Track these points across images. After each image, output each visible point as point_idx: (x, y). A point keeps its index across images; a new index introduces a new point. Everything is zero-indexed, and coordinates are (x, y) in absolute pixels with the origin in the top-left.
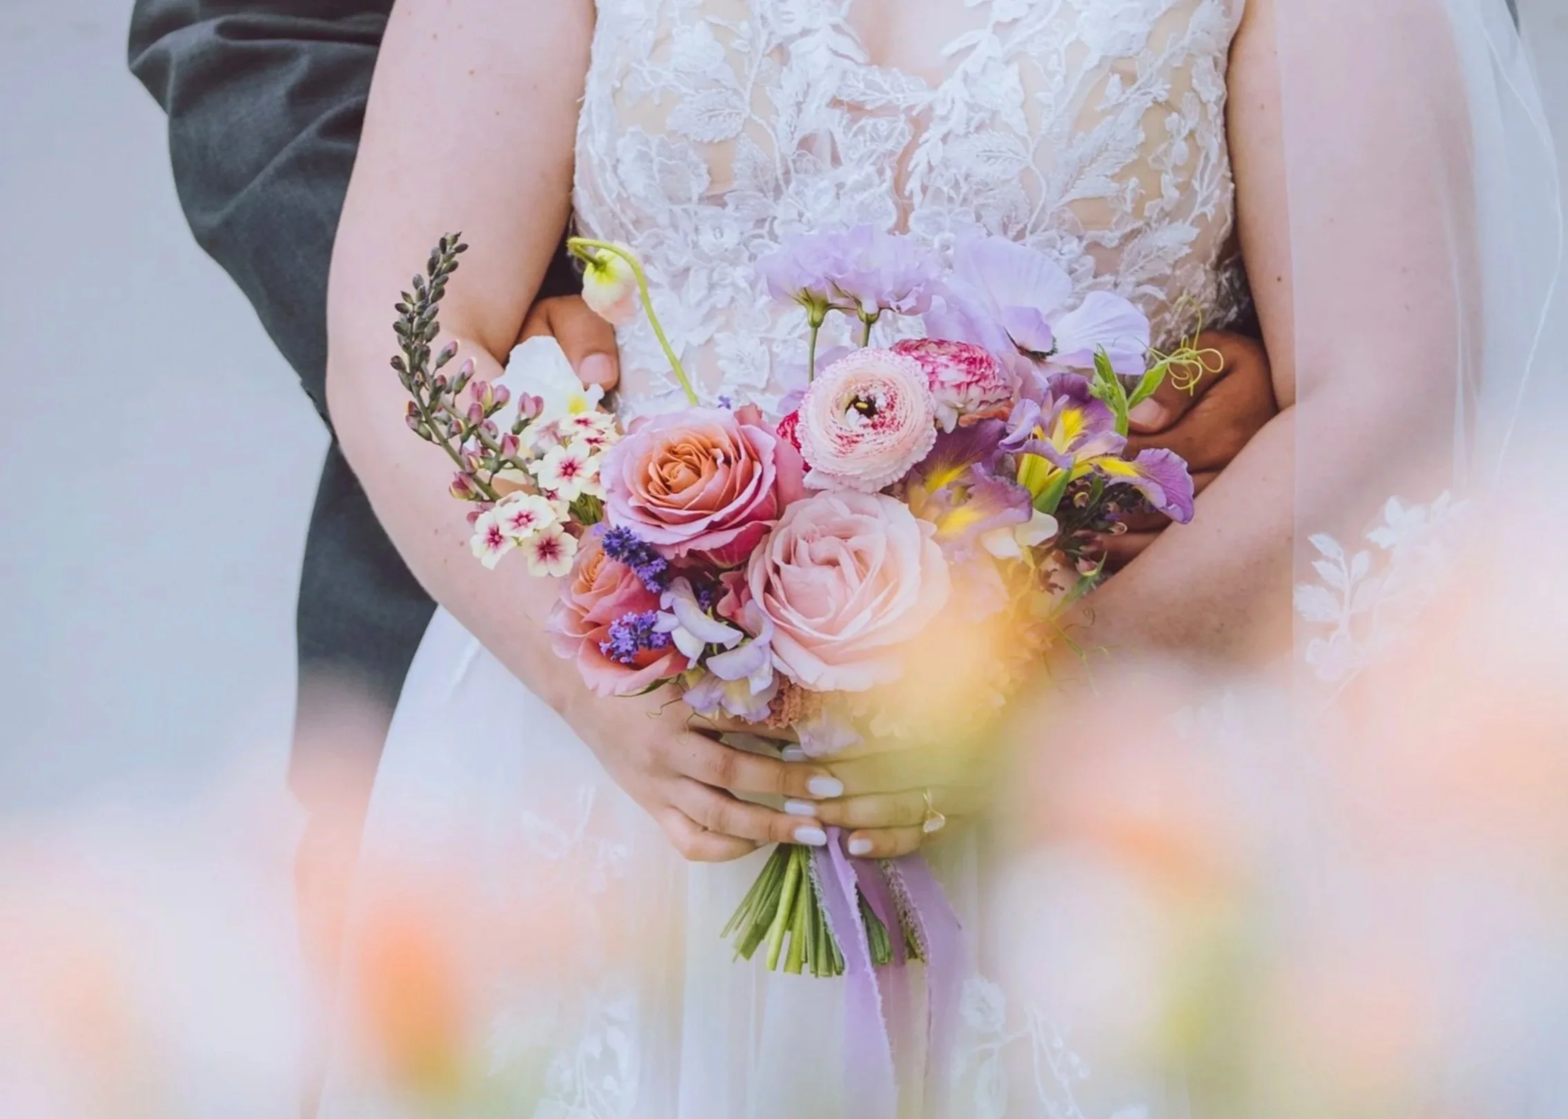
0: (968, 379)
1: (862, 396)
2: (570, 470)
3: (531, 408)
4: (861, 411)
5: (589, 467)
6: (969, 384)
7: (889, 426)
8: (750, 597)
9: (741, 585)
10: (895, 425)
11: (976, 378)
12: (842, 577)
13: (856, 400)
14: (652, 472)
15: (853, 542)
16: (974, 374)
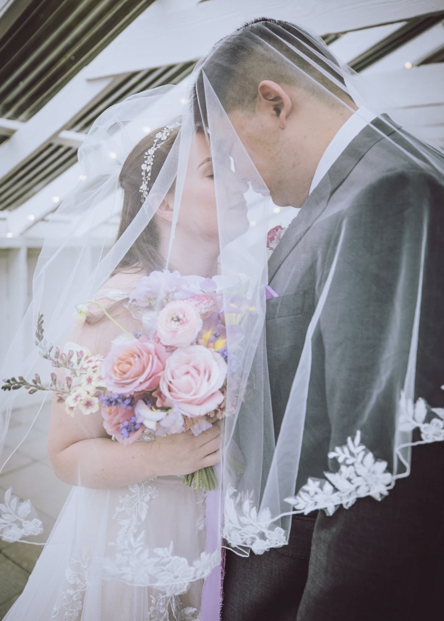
0: (199, 302)
1: (174, 316)
2: (90, 381)
3: (80, 355)
4: (175, 321)
5: (95, 377)
6: (199, 304)
7: (186, 323)
8: (165, 397)
9: (160, 394)
10: (186, 322)
11: (201, 301)
12: (193, 376)
13: (173, 319)
14: (116, 368)
15: (192, 364)
16: (200, 300)
